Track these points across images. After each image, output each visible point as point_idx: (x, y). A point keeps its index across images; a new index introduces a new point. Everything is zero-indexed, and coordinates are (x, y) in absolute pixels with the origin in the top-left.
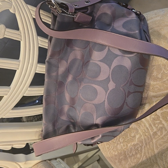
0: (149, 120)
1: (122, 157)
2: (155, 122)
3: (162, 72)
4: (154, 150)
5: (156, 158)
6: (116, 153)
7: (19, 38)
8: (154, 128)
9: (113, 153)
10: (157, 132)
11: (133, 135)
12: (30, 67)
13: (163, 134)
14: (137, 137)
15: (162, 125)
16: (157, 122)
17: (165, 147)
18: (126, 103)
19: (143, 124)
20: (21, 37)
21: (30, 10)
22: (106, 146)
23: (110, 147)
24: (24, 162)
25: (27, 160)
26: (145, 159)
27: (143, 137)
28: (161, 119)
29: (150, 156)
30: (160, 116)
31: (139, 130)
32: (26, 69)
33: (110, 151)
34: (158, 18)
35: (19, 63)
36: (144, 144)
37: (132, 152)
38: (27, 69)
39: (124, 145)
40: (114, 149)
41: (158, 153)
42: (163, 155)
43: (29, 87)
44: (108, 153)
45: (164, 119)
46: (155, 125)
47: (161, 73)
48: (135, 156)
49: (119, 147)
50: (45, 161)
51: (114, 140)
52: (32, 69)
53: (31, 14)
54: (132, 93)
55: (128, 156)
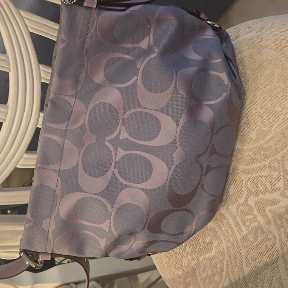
0: (236, 214)
1: (190, 279)
2: (246, 217)
3: (258, 128)
4: (242, 268)
5: (246, 282)
6: (180, 273)
7: (6, 66)
8: (243, 228)
9: (176, 272)
10: (248, 235)
11: (207, 240)
12: (27, 117)
13: (259, 239)
14: (215, 243)
15: (257, 223)
16: (249, 217)
17: (262, 263)
18: (202, 185)
19: (225, 222)
20: (9, 65)
21: (25, 19)
22: (164, 260)
23: (171, 262)
24: (31, 286)
25: (36, 282)
26: (228, 284)
27: (224, 245)
28: (255, 212)
29: (236, 278)
30: (254, 206)
31: (218, 231)
32: (20, 121)
33: (170, 268)
34: (253, 34)
35: (6, 111)
36: (226, 256)
37: (206, 271)
38: (22, 120)
39: (193, 259)
40: (177, 266)
41: (250, 274)
42: (258, 278)
43: (26, 152)
44: (168, 272)
45: (259, 212)
46: (244, 223)
47: (255, 131)
48: (212, 279)
49: (185, 261)
50: (68, 284)
51: (178, 249)
52: (30, 121)
53: (27, 26)
54: (213, 168)
55: (199, 278)
